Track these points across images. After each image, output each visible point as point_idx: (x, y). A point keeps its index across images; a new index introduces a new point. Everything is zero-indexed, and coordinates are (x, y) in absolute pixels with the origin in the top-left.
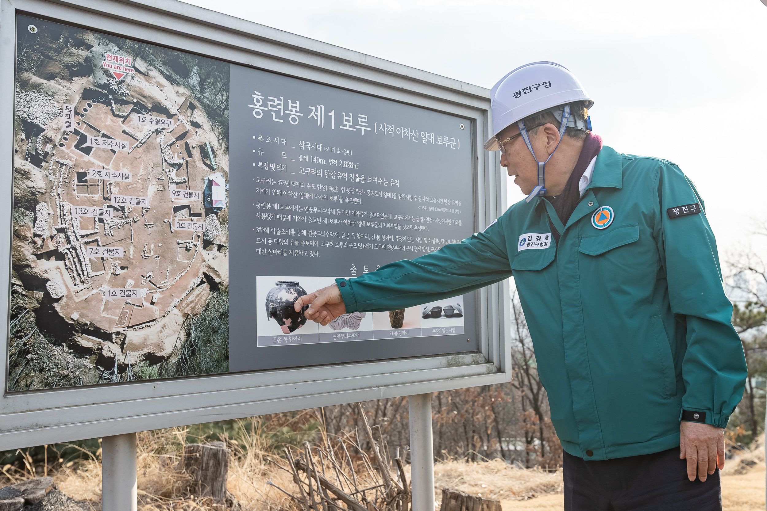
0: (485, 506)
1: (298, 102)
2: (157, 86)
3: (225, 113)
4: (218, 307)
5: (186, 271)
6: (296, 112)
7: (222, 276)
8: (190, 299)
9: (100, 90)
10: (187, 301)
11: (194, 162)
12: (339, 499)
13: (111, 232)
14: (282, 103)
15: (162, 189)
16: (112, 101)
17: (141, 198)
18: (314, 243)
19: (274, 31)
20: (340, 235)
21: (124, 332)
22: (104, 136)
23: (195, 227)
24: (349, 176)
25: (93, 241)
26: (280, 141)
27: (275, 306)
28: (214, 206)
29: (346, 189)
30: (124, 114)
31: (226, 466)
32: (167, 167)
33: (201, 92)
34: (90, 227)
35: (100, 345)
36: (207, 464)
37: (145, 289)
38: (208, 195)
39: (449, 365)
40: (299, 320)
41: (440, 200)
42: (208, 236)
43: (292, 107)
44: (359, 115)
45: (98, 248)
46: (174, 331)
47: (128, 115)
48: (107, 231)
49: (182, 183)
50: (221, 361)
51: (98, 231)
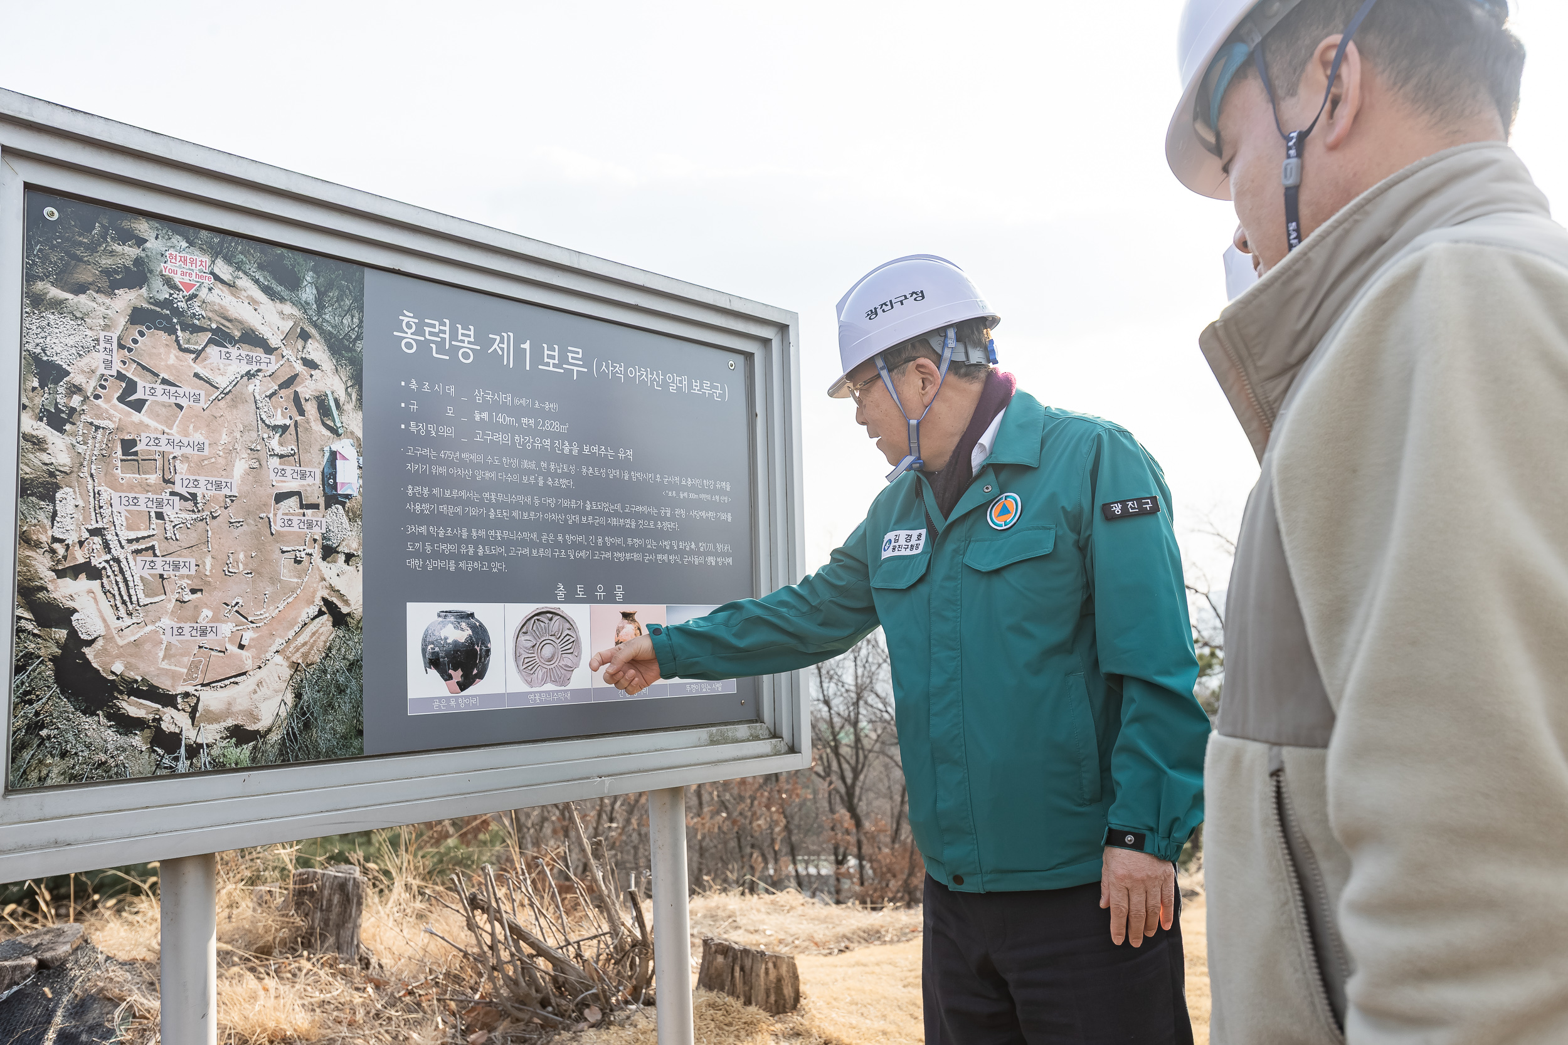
0: (770, 965)
1: (472, 328)
2: (249, 303)
3: (357, 345)
4: (345, 652)
5: (295, 595)
6: (469, 342)
7: (352, 602)
8: (301, 640)
9: (158, 309)
10: (297, 643)
11: (308, 423)
12: (539, 955)
13: (175, 534)
14: (447, 329)
15: (256, 465)
16: (178, 327)
17: (223, 480)
18: (498, 550)
20: (539, 537)
21: (196, 693)
22: (165, 382)
23: (310, 525)
24: (552, 443)
25: (147, 549)
26: (444, 389)
27: (437, 649)
28: (340, 492)
29: (549, 465)
30: (196, 347)
31: (359, 904)
32: (264, 430)
33: (319, 312)
34: (143, 526)
35: (156, 714)
36: (330, 901)
37: (229, 624)
38: (329, 476)
39: (713, 742)
40: (475, 672)
41: (697, 481)
42: (329, 539)
43: (463, 335)
44: (570, 348)
45: (155, 559)
46: (277, 692)
47: (203, 349)
48: (168, 532)
49: (289, 456)
50: (351, 738)
51: (154, 532)
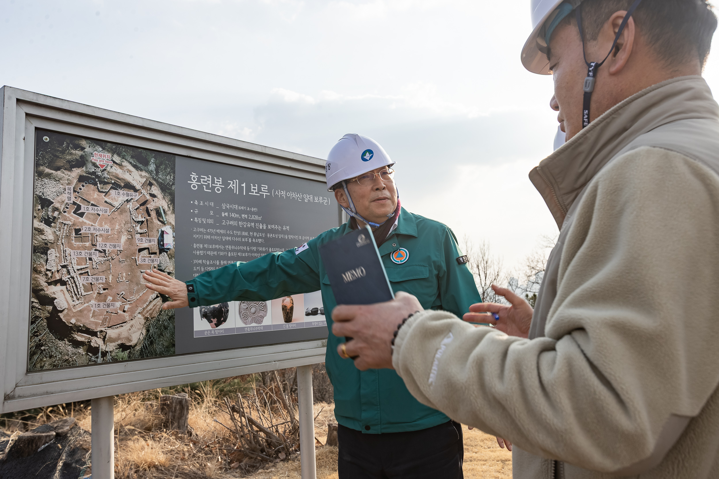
2: (127, 172)
3: (173, 187)
4: (168, 312)
6: (220, 185)
8: (149, 308)
9: (90, 176)
10: (147, 309)
11: (152, 220)
13: (97, 267)
14: (210, 179)
16: (98, 183)
17: (117, 244)
19: (204, 134)
21: (105, 331)
22: (92, 205)
23: (153, 261)
24: (255, 225)
25: (85, 273)
26: (209, 204)
27: (206, 310)
28: (165, 247)
29: (253, 233)
30: (106, 190)
32: (134, 223)
33: (156, 174)
34: (83, 264)
35: (89, 339)
37: (119, 302)
38: (161, 241)
40: (222, 319)
42: (161, 267)
43: (217, 181)
44: (262, 185)
45: (88, 277)
46: (139, 329)
47: (109, 191)
48: (94, 266)
49: (144, 233)
50: (170, 348)
51: (88, 266)
